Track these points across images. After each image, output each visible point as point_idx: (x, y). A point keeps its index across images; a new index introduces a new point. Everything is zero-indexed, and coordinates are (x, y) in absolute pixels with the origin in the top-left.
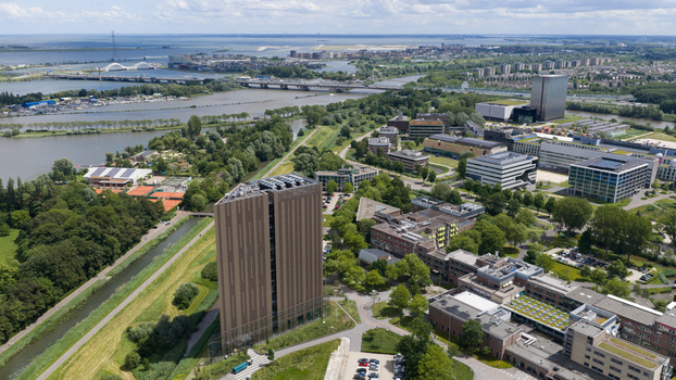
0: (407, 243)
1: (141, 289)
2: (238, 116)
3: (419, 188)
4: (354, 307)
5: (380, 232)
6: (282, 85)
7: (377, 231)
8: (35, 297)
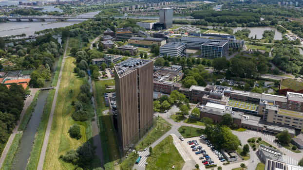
2: (21, 36)
4: (164, 119)
6: (17, 19)
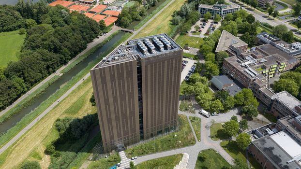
0: (247, 77)
1: (74, 87)
3: (264, 21)
4: (199, 125)
5: (229, 64)
7: (227, 62)
8: (9, 91)
